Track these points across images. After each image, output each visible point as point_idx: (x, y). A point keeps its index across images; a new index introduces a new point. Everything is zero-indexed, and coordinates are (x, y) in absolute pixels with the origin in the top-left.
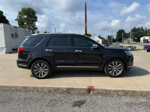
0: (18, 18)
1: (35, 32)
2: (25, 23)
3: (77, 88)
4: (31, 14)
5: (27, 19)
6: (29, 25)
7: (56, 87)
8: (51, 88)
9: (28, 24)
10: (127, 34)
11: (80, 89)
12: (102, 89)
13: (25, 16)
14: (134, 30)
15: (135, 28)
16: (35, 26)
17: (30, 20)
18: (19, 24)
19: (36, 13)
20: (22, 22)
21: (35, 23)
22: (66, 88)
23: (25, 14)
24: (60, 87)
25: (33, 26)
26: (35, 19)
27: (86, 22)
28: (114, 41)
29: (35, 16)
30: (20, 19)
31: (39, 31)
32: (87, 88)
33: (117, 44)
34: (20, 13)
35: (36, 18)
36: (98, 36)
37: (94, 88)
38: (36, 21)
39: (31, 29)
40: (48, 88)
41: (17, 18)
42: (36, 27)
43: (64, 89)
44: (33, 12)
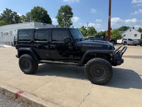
0: (58, 15)
4: (68, 11)
5: (65, 16)
6: (65, 21)
13: (63, 14)
16: (71, 21)
17: (67, 17)
19: (72, 9)
20: (60, 18)
21: (71, 19)
23: (63, 12)
25: (69, 22)
26: (71, 15)
27: (110, 14)
29: (71, 12)
31: (73, 26)
32: (15, 92)
34: (59, 11)
37: (20, 94)
38: (72, 17)
39: (67, 25)
41: (57, 16)
42: (71, 22)
44: (70, 9)
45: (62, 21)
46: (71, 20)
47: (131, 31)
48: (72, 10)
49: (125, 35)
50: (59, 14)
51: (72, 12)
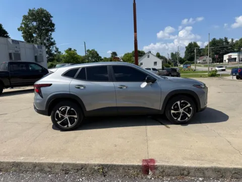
0: (23, 26)
1: (51, 49)
2: (34, 35)
3: (121, 165)
4: (44, 19)
5: (38, 28)
6: (41, 39)
7: (78, 162)
8: (69, 164)
9: (40, 36)
10: (201, 49)
11: (128, 167)
12: (173, 166)
13: (35, 24)
14: (214, 43)
15: (214, 39)
16: (52, 39)
17: (44, 30)
18: (24, 37)
19: (52, 17)
20: (29, 32)
21: (51, 34)
22: (99, 165)
23: (34, 20)
24: (87, 163)
25: (48, 40)
26: (51, 27)
27: (135, 31)
28: (182, 61)
29: (51, 22)
30: (25, 28)
31: (57, 47)
32: (141, 164)
33: (187, 67)
34: (25, 18)
35: (53, 25)
36: (155, 55)
37: (156, 164)
38: (53, 30)
39: (45, 44)
40: (63, 165)
41: (21, 27)
42: (52, 41)
43: (95, 166)
44: (48, 16)
45: (33, 37)
46: (52, 36)
47: (148, 57)
48: (52, 19)
49: (142, 64)
50: (25, 24)
51: (53, 22)
